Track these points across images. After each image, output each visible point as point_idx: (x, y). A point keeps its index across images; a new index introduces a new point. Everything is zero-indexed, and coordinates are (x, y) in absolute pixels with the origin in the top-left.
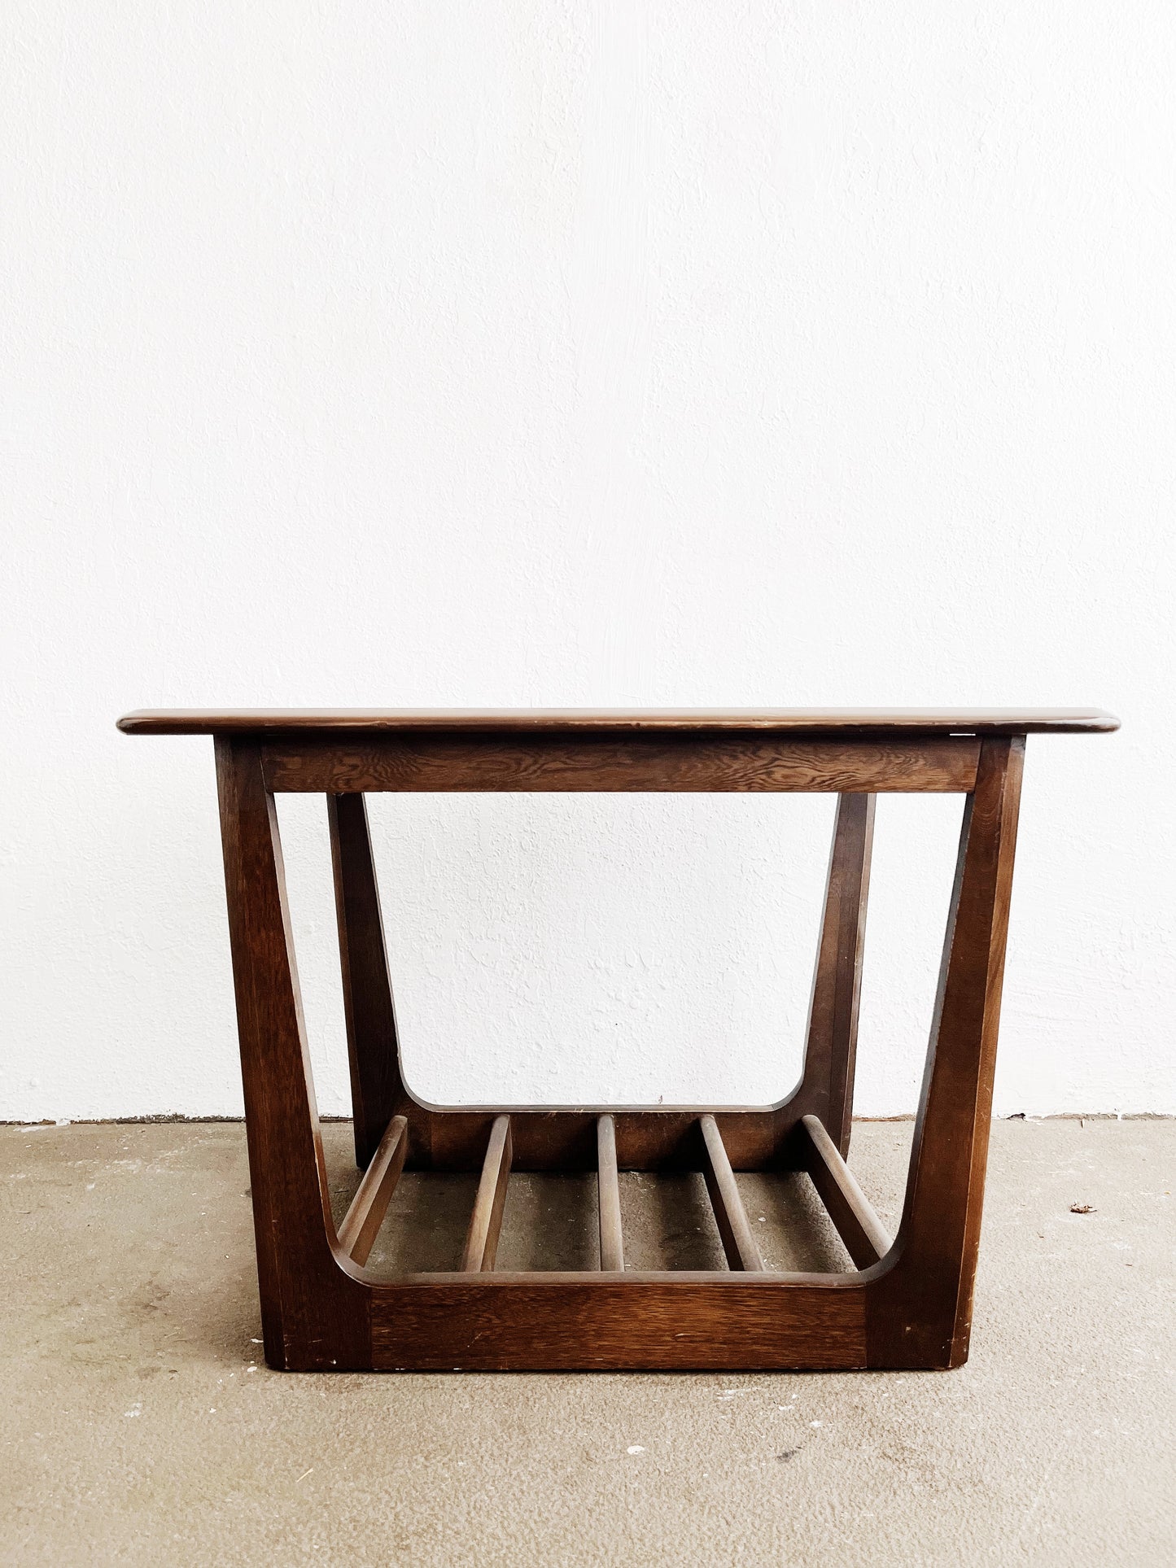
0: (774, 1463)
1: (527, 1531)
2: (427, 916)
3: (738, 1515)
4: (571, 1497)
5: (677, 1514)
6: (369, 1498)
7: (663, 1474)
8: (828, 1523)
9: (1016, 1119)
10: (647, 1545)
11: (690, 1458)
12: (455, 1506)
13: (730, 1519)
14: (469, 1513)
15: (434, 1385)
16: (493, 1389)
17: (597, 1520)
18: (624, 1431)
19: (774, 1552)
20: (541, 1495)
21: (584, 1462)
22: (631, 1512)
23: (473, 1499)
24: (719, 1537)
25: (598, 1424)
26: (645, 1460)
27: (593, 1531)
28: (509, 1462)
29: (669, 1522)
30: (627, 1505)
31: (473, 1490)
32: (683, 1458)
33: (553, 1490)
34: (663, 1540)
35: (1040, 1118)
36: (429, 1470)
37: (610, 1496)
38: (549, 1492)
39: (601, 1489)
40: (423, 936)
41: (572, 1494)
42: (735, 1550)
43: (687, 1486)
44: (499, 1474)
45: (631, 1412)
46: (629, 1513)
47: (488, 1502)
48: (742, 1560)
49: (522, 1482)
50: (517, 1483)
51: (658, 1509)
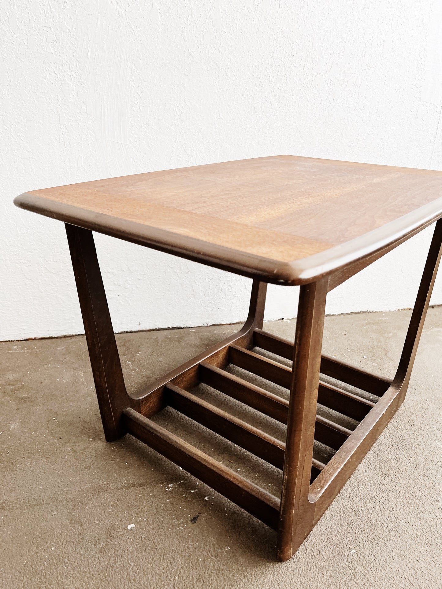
0: (190, 523)
1: (84, 584)
2: (22, 252)
3: (175, 558)
4: (103, 560)
5: (149, 562)
6: (11, 576)
7: (143, 539)
8: (212, 556)
9: (280, 320)
10: (137, 582)
11: (154, 527)
12: (51, 574)
13: (172, 560)
14: (57, 578)
15: (39, 503)
16: (67, 501)
17: (115, 572)
18: (126, 516)
19: (191, 577)
20: (90, 561)
21: (108, 538)
22: (130, 564)
23: (59, 569)
24: (168, 573)
25: (115, 514)
26: (135, 532)
27: (113, 579)
28: (75, 544)
29: (146, 567)
30: (128, 560)
31: (59, 563)
32: (152, 528)
33: (95, 558)
34: (144, 579)
35: (289, 319)
36: (38, 555)
37: (120, 557)
38: (93, 559)
39: (116, 553)
40: (21, 261)
41: (103, 558)
42: (174, 579)
43: (153, 544)
44: (71, 552)
45: (129, 504)
46: (129, 565)
47: (66, 569)
48: (177, 584)
49: (81, 555)
50: (79, 556)
51: (141, 560)
